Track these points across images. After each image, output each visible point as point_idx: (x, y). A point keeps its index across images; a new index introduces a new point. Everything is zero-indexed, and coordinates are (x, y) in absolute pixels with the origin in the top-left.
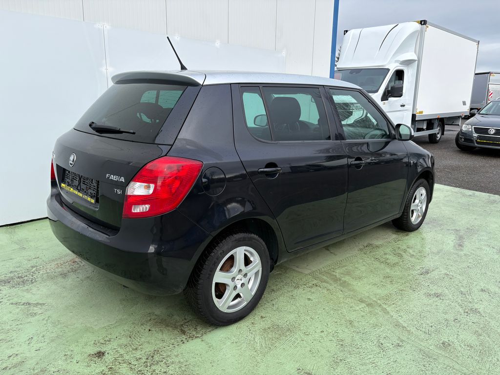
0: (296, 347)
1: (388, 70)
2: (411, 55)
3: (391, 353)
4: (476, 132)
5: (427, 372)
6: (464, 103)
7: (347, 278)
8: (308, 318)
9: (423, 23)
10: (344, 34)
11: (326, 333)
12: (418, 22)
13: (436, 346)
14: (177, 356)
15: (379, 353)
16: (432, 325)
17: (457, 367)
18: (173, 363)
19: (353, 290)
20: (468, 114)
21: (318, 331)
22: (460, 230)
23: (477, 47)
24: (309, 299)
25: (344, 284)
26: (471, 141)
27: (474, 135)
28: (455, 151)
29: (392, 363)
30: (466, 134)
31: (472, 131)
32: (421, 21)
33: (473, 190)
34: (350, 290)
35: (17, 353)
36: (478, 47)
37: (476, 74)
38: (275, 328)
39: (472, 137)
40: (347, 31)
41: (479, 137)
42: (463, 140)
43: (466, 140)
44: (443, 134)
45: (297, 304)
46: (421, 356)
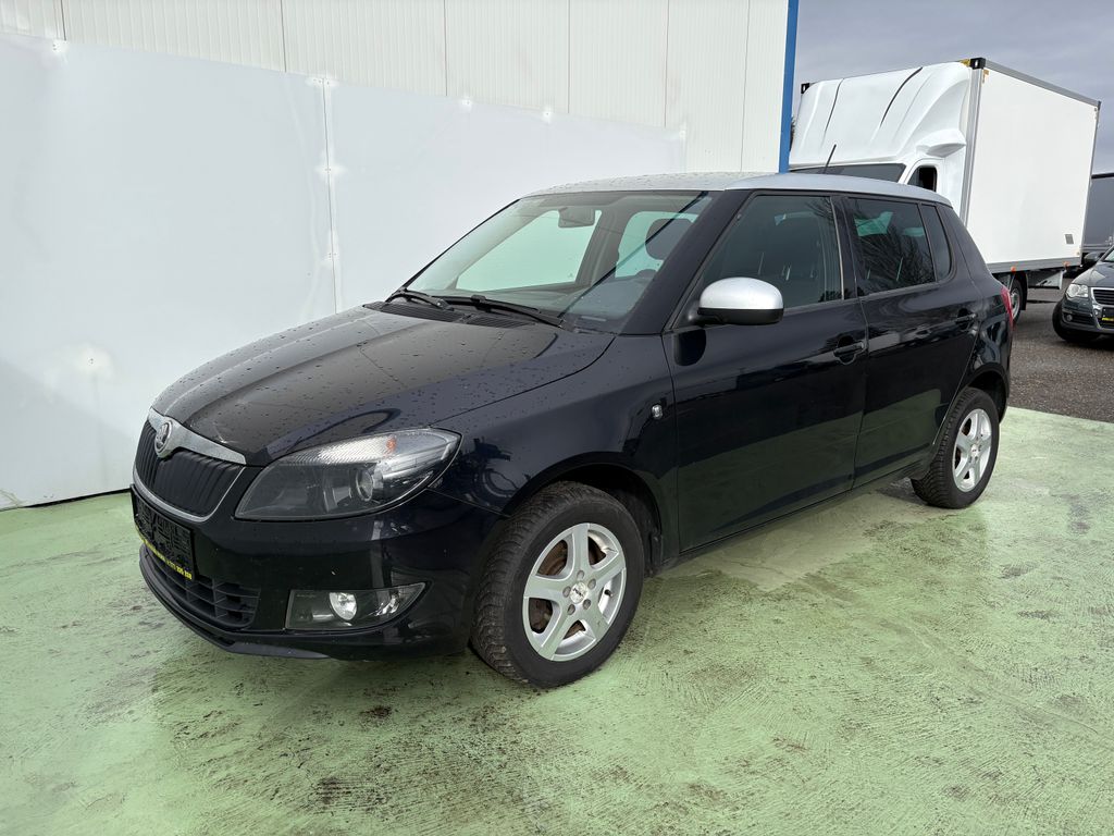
0: (765, 703)
1: (902, 167)
2: (952, 134)
3: (959, 715)
4: (1099, 300)
5: (1035, 746)
6: (1069, 239)
7: (849, 585)
8: (781, 654)
9: (977, 63)
10: (803, 92)
11: (821, 680)
12: (965, 63)
13: (1050, 703)
14: (531, 716)
15: (934, 714)
16: (1036, 666)
17: (1095, 738)
18: (526, 727)
19: (866, 605)
20: (1079, 263)
21: (805, 676)
22: (1077, 497)
23: (1095, 116)
24: (777, 621)
25: (844, 594)
26: (1089, 320)
27: (1095, 307)
28: (1053, 344)
29: (963, 731)
30: (1076, 304)
31: (1089, 299)
32: (973, 61)
33: (1100, 419)
34: (858, 605)
35: (220, 709)
36: (1098, 115)
37: (1094, 177)
38: (717, 670)
39: (1091, 311)
40: (807, 86)
41: (1105, 312)
42: (1070, 318)
43: (1077, 317)
44: (1023, 307)
45: (754, 629)
46: (1020, 720)
